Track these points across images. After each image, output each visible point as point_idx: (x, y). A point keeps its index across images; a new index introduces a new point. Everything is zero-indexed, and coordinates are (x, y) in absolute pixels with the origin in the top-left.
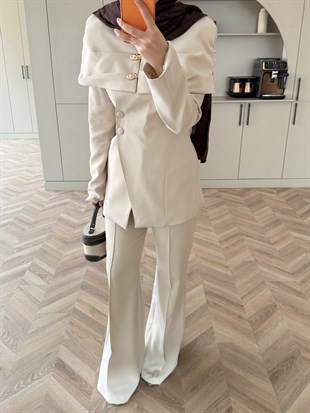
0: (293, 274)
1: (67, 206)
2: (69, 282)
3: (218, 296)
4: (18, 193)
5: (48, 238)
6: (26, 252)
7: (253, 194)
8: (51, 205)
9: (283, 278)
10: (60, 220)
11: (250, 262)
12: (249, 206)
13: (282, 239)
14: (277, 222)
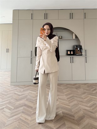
0: (90, 107)
1: (17, 90)
2: (18, 111)
3: (67, 114)
4: (2, 86)
5: (11, 99)
6: (4, 103)
8: (12, 89)
9: (87, 108)
10: (15, 94)
11: (77, 104)
12: (76, 89)
13: (86, 98)
14: (85, 93)
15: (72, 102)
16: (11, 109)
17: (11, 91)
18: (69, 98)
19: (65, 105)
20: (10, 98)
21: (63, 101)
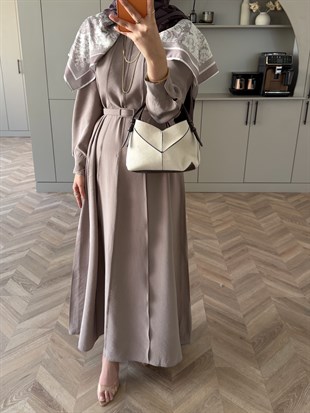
0: (302, 289)
2: (54, 293)
3: (218, 313)
4: (8, 194)
5: (35, 244)
8: (41, 208)
9: (291, 294)
10: (50, 224)
11: (255, 274)
12: (255, 212)
13: (290, 251)
14: (285, 231)
16: (32, 284)
17: (38, 212)
18: (230, 250)
19: (215, 275)
20: (30, 242)
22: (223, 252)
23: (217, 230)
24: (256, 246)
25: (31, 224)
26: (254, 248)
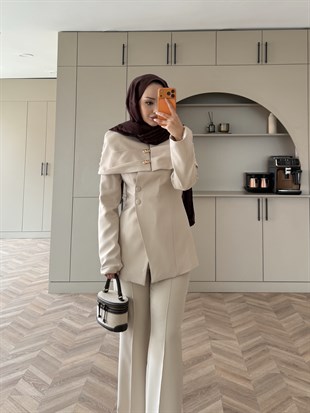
1: (70, 310)
2: (66, 393)
4: (19, 295)
5: (47, 345)
6: (21, 359)
7: (281, 299)
8: (53, 309)
10: (62, 325)
11: (275, 374)
12: (276, 312)
15: (260, 364)
16: (44, 383)
17: (49, 313)
18: (249, 350)
19: (234, 375)
20: (38, 344)
21: (227, 360)
22: (243, 352)
23: (237, 331)
24: (276, 346)
25: (43, 325)
26: (275, 349)
